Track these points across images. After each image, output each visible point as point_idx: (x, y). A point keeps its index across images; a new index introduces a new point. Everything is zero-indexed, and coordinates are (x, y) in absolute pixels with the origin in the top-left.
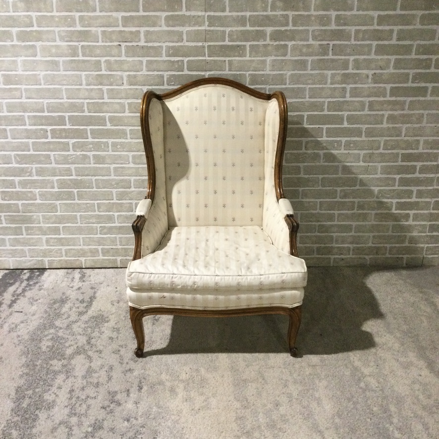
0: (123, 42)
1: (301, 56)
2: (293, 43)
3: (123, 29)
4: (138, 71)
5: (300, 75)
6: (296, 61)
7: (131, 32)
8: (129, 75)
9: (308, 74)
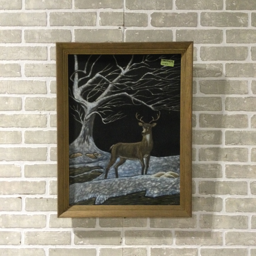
0: (24, 194)
1: (239, 211)
2: (228, 196)
3: (25, 179)
4: (40, 228)
5: (240, 234)
6: (233, 218)
7: (35, 183)
8: (29, 232)
9: (248, 232)
